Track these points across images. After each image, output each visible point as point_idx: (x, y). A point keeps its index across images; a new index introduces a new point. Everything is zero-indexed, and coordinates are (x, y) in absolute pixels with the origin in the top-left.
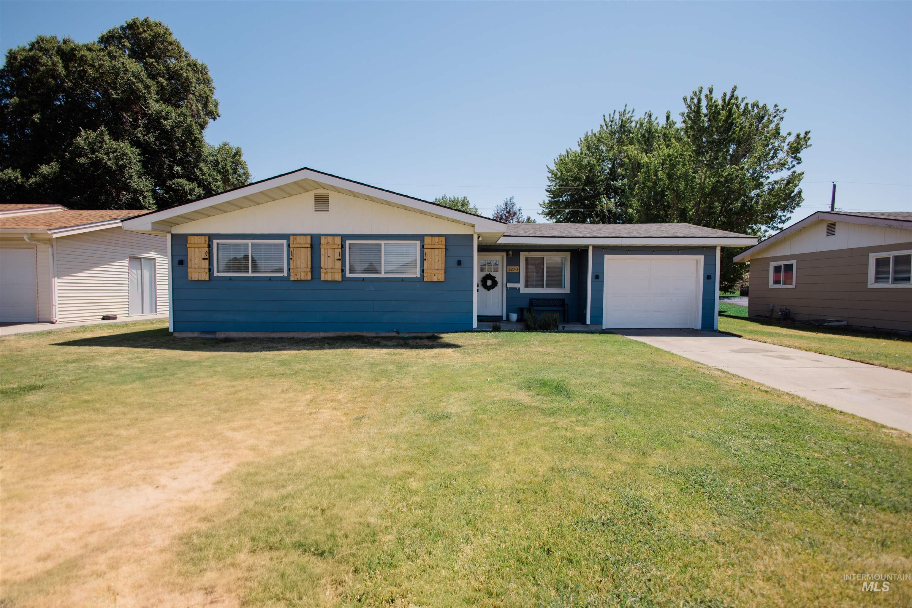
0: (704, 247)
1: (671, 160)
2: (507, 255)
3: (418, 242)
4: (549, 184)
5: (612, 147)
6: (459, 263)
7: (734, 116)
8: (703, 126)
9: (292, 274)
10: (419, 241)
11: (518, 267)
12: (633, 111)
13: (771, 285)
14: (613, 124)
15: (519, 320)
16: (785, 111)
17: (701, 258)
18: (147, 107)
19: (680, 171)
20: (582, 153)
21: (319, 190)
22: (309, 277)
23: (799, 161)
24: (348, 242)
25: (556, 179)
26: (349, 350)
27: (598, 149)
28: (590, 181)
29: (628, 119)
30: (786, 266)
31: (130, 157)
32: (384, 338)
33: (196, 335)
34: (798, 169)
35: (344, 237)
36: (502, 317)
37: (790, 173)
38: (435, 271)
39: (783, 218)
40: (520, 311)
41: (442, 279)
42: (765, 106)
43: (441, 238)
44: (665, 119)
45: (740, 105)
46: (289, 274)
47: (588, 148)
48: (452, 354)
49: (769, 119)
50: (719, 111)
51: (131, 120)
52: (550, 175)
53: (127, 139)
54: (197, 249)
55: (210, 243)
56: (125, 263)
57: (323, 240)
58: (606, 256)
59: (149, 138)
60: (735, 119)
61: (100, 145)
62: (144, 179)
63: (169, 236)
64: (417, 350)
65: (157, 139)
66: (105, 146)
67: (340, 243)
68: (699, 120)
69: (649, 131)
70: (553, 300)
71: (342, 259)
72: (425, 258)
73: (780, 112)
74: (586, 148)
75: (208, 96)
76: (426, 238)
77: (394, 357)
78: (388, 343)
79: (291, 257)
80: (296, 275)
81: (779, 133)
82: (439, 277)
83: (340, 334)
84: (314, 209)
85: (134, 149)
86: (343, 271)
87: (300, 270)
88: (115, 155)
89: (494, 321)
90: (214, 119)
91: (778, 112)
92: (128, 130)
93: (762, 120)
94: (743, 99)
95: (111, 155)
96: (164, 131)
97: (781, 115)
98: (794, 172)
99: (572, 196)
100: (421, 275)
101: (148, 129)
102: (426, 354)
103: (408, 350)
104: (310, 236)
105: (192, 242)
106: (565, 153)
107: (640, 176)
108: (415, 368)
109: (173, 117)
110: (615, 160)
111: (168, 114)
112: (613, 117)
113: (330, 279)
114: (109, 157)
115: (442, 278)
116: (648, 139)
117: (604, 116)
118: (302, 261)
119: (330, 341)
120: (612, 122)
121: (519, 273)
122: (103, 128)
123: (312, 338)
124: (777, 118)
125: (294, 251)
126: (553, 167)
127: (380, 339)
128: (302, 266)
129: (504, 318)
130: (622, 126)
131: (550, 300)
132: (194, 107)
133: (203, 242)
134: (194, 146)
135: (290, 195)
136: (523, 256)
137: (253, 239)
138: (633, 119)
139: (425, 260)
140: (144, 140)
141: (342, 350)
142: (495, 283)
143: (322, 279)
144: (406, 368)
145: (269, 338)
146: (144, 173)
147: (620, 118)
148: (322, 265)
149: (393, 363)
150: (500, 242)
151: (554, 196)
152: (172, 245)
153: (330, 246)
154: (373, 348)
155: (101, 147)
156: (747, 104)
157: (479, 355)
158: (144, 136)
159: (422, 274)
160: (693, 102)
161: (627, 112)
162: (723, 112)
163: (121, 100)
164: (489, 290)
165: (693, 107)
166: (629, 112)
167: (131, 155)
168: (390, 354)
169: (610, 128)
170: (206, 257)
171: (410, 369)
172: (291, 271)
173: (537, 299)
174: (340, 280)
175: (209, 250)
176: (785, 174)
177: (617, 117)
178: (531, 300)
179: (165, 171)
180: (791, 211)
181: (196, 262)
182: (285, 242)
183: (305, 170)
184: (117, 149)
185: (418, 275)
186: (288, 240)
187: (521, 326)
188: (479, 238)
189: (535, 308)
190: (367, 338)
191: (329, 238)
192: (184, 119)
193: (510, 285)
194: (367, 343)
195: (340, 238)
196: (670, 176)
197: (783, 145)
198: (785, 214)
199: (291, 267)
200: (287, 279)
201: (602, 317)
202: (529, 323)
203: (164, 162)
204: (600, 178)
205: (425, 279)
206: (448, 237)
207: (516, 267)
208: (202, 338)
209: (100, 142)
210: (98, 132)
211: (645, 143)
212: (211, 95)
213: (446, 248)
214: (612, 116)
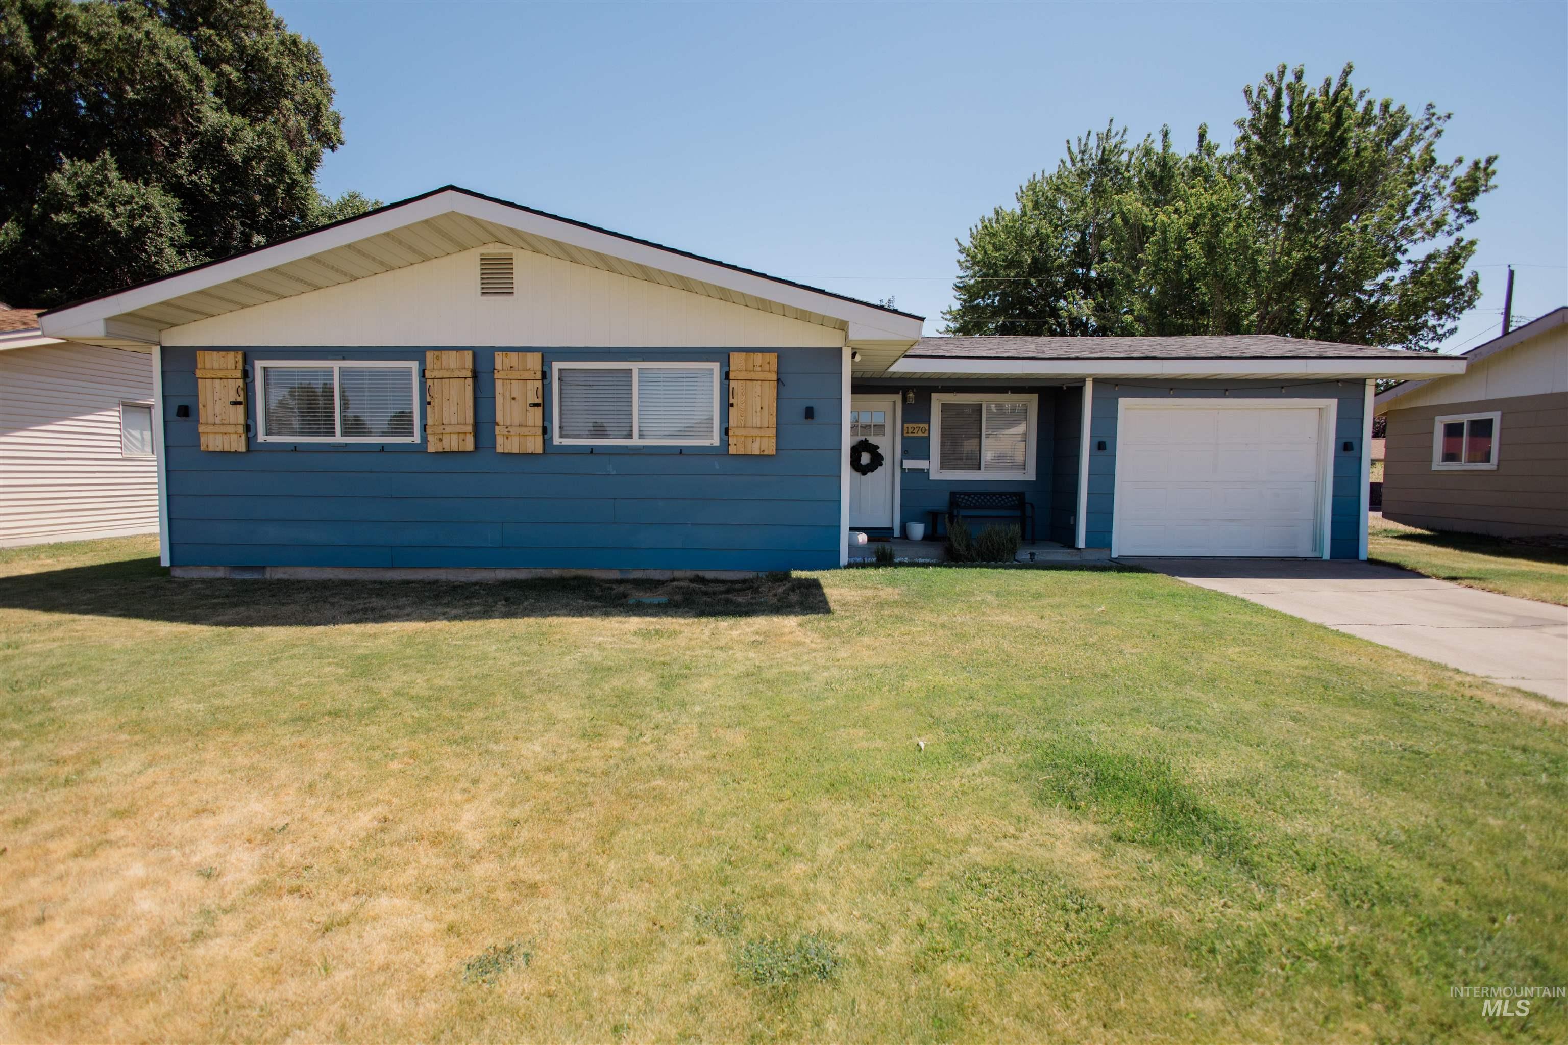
0: (1338, 381)
1: (1214, 216)
2: (904, 400)
3: (715, 367)
4: (962, 274)
5: (1083, 202)
6: (809, 413)
7: (1346, 125)
8: (1284, 147)
9: (430, 438)
10: (718, 364)
11: (926, 426)
12: (1125, 131)
13: (1438, 464)
14: (1086, 157)
15: (929, 537)
16: (1449, 117)
17: (1331, 405)
18: (199, 120)
19: (1229, 237)
20: (1024, 214)
21: (491, 245)
22: (469, 445)
23: (1472, 215)
24: (557, 366)
25: (973, 265)
26: (550, 619)
27: (1055, 207)
28: (1039, 267)
29: (1116, 147)
30: (1473, 423)
31: (158, 213)
32: (640, 584)
33: (221, 573)
34: (1467, 234)
35: (548, 355)
36: (891, 529)
37: (1451, 241)
38: (755, 432)
39: (1440, 331)
40: (932, 519)
41: (771, 450)
42: (1402, 109)
43: (767, 355)
44: (1197, 139)
45: (1356, 104)
46: (424, 439)
47: (1036, 205)
48: (799, 635)
49: (1411, 134)
50: (1319, 114)
51: (167, 144)
52: (962, 258)
53: (158, 180)
54: (218, 381)
55: (248, 367)
56: (114, 415)
57: (499, 358)
58: (1121, 400)
59: (200, 178)
60: (1347, 130)
61: (98, 189)
62: (191, 259)
63: (156, 352)
64: (712, 619)
65: (215, 180)
66: (109, 191)
67: (538, 367)
68: (1277, 133)
69: (1164, 163)
70: (1001, 494)
71: (544, 405)
72: (731, 401)
73: (1439, 119)
74: (1030, 205)
75: (320, 103)
76: (734, 357)
77: (656, 645)
78: (648, 598)
79: (429, 399)
80: (441, 440)
81: (1433, 160)
82: (765, 444)
83: (540, 572)
84: (479, 291)
85: (169, 199)
86: (545, 430)
87: (448, 429)
88: (129, 207)
89: (879, 540)
90: (333, 148)
91: (1434, 120)
92: (161, 164)
93: (1394, 138)
94: (1362, 94)
95: (120, 209)
96: (232, 166)
97: (1439, 125)
98: (1459, 240)
99: (1004, 295)
100: (721, 439)
101: (198, 159)
102: (735, 633)
103: (690, 620)
104: (470, 352)
105: (208, 365)
106: (992, 215)
107: (1149, 253)
108: (707, 684)
109: (249, 140)
110: (1087, 227)
111: (236, 131)
112: (1086, 144)
113: (516, 450)
114: (114, 211)
115: (769, 447)
116: (1162, 179)
117: (1068, 142)
118: (454, 409)
119: (511, 593)
120: (1083, 152)
121: (929, 438)
122: (107, 155)
123: (475, 584)
124: (1431, 131)
125: (436, 387)
126: (967, 243)
127: (630, 586)
128: (454, 420)
129: (897, 533)
130: (1103, 161)
131: (994, 494)
132: (291, 124)
133: (231, 364)
134: (293, 198)
135: (425, 259)
136: (937, 401)
137: (344, 359)
138: (1123, 147)
139: (732, 405)
140: (191, 182)
141: (532, 620)
142: (877, 460)
143: (499, 449)
144: (682, 682)
145: (381, 583)
146: (191, 246)
147: (1098, 146)
148: (499, 418)
149: (651, 666)
150: (893, 369)
151: (970, 297)
152: (163, 372)
153: (514, 375)
154: (607, 614)
155: (100, 194)
156: (1370, 103)
157: (866, 640)
158: (191, 173)
159: (725, 437)
160: (1265, 97)
161: (1113, 133)
162: (1326, 116)
163: (143, 103)
164: (864, 473)
165: (1263, 107)
166: (1117, 134)
167: (161, 210)
168: (646, 635)
169: (1079, 164)
170: (241, 399)
171: (692, 686)
172: (429, 430)
173: (965, 494)
174: (541, 451)
175: (246, 384)
176: (1442, 243)
177: (1093, 143)
178: (953, 494)
179: (235, 243)
180: (1454, 317)
181: (218, 410)
182: (414, 365)
183: (450, 192)
184: (133, 198)
185: (716, 441)
186: (423, 362)
187: (935, 551)
188: (854, 355)
189: (963, 512)
190: (600, 583)
191: (514, 355)
192: (269, 143)
193: (909, 464)
194: (597, 599)
195: (538, 356)
196: (1210, 249)
197: (1443, 182)
198: (1442, 322)
199: (430, 421)
200: (420, 449)
201: (1110, 532)
202: (956, 545)
203: (234, 227)
204: (1059, 261)
205: (732, 450)
206: (782, 354)
207: (921, 426)
208: (232, 582)
209: (100, 184)
210: (96, 164)
211: (1155, 187)
212: (325, 101)
213: (778, 380)
214: (1083, 142)
